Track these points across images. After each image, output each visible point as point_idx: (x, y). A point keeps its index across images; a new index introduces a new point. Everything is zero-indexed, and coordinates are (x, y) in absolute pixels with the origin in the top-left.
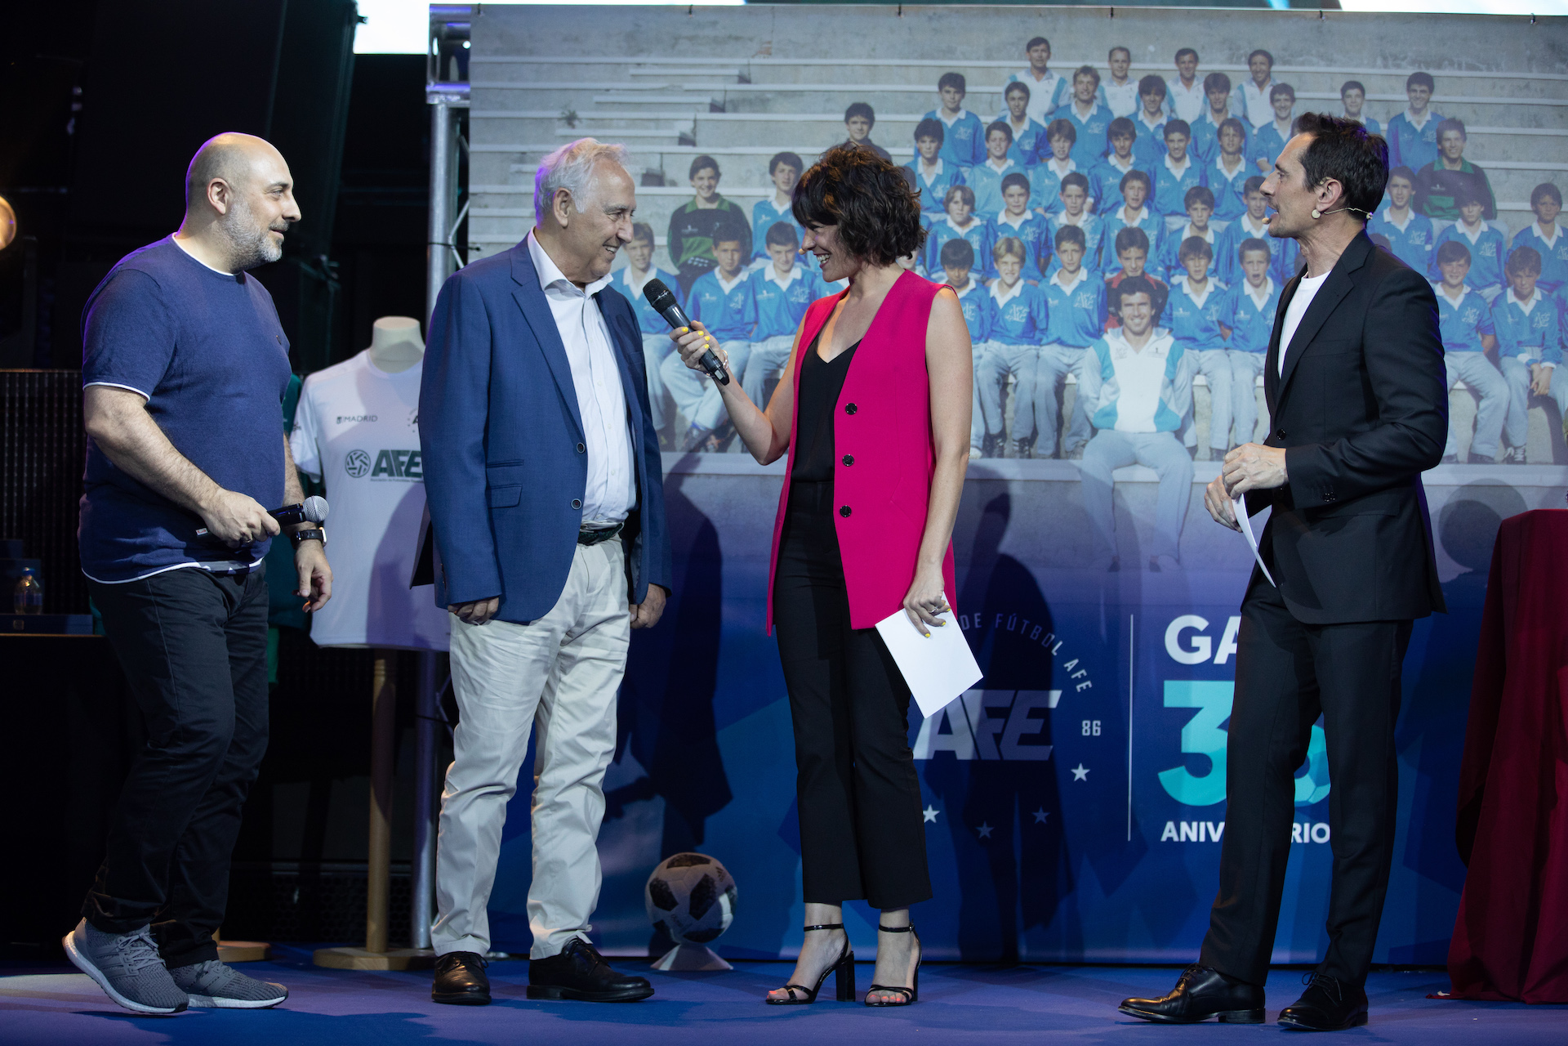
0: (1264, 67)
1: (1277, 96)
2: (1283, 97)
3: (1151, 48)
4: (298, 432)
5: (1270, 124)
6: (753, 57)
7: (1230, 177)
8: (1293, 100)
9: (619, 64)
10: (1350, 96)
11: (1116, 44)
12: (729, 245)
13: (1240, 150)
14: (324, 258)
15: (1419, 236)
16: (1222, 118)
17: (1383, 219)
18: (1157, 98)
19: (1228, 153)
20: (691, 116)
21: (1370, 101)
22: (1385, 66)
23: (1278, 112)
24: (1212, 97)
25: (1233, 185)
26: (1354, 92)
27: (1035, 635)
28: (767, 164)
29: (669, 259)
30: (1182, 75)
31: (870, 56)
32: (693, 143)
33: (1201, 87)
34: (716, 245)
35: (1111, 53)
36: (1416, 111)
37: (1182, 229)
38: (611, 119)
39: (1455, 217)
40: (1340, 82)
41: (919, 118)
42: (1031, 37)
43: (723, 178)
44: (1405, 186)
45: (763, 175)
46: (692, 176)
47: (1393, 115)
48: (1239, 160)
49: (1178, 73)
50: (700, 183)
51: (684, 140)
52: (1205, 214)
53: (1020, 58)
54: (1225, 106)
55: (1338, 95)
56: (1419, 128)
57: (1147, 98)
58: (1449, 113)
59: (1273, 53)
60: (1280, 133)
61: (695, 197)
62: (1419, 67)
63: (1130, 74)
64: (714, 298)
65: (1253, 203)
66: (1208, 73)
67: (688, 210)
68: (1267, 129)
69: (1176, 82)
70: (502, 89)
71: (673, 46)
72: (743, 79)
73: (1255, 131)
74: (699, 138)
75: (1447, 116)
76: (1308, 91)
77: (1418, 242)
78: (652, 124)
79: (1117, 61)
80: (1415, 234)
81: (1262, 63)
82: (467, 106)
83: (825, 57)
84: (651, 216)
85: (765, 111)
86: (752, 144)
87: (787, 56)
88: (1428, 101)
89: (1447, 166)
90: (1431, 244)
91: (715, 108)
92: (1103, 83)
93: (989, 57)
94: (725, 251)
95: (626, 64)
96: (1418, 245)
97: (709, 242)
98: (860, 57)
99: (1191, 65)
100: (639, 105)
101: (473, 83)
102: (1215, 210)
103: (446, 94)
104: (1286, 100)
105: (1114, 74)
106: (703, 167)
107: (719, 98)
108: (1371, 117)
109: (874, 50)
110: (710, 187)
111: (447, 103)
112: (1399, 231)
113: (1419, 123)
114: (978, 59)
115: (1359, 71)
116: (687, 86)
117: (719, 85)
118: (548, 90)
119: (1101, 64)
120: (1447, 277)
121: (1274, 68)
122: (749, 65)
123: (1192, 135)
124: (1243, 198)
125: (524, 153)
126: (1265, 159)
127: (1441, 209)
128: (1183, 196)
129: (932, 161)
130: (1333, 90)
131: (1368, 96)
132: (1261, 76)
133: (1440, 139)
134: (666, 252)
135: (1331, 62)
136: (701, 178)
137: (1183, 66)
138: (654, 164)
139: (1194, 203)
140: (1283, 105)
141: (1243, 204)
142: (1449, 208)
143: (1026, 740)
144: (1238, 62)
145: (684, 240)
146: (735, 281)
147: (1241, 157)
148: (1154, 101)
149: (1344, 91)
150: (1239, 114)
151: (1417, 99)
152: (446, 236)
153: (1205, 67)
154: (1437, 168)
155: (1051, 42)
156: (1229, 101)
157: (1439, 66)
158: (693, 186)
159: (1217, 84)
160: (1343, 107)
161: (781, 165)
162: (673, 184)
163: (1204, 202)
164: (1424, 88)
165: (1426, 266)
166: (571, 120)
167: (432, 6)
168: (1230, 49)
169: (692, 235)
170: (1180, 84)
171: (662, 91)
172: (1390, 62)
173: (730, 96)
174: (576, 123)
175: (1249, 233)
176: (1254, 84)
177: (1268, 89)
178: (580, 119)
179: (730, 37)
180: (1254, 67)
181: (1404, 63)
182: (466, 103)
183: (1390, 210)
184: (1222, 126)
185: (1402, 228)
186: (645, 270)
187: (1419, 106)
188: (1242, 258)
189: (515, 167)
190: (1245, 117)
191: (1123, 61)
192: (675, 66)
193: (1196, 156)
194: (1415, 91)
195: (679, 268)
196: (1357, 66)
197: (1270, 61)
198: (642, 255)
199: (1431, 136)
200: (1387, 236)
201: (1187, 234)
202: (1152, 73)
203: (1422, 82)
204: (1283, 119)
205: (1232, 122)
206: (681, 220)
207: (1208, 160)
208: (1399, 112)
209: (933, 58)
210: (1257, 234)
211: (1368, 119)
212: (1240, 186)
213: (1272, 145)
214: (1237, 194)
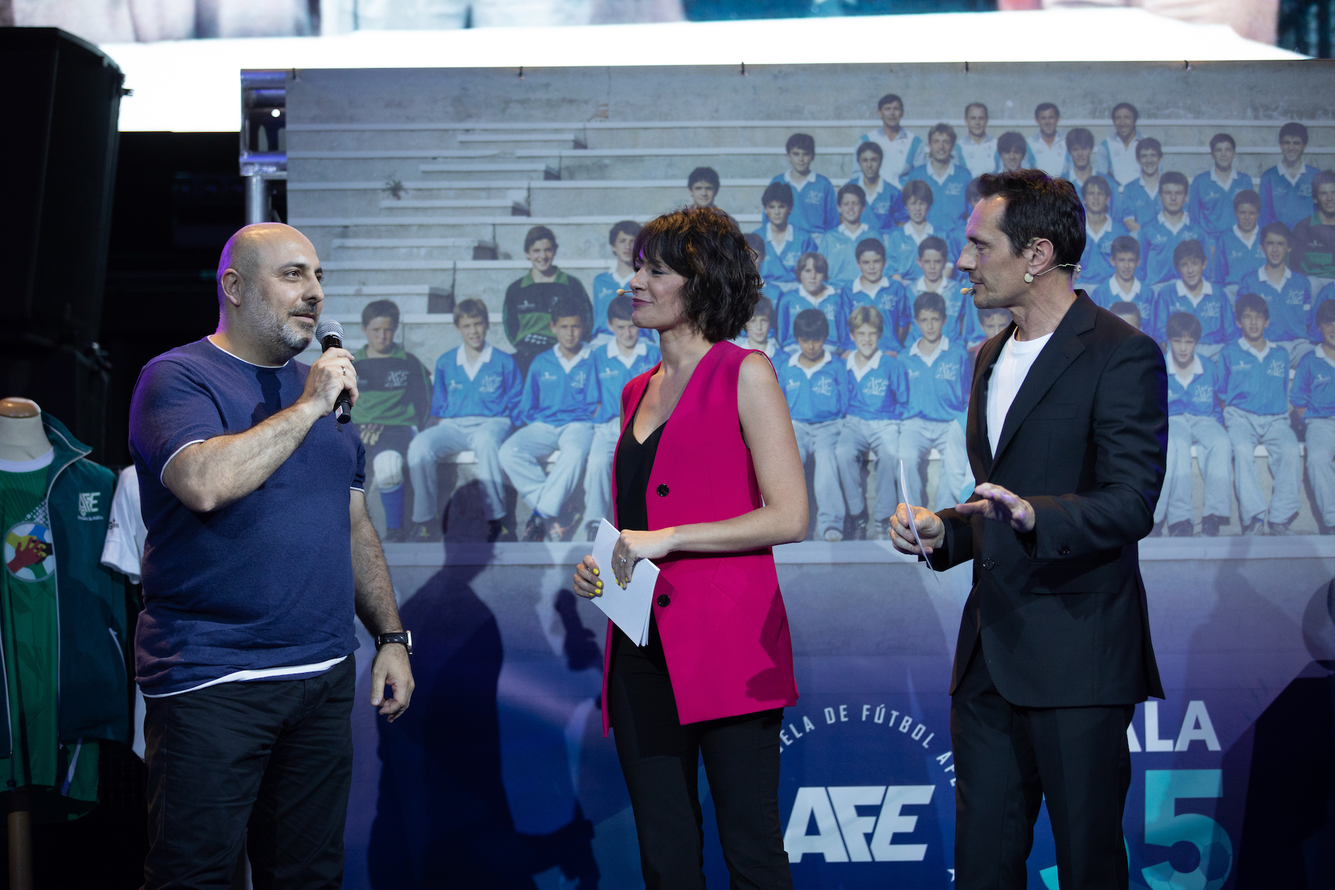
0: (1128, 122)
1: (1143, 152)
2: (1150, 152)
3: (1010, 104)
4: (115, 530)
5: (1137, 181)
6: (589, 120)
7: (1096, 238)
8: (1160, 155)
9: (446, 130)
10: (1220, 150)
11: (972, 99)
12: (569, 321)
13: (1105, 209)
14: (96, 346)
15: (1297, 295)
16: (1086, 176)
17: (1257, 278)
18: (1018, 156)
19: (1094, 213)
20: (525, 184)
22: (1256, 118)
23: (1145, 168)
24: (1075, 154)
25: (1099, 246)
26: (1224, 145)
27: (904, 727)
28: (607, 234)
29: (504, 336)
30: (1043, 132)
31: (712, 118)
32: (527, 213)
33: (1063, 143)
34: (555, 321)
35: (968, 109)
36: (1290, 164)
38: (439, 189)
40: (1209, 135)
41: (767, 182)
42: (883, 94)
43: (560, 250)
44: (1280, 243)
45: (602, 246)
46: (527, 249)
47: (1265, 168)
48: (1105, 219)
49: (1038, 129)
50: (535, 255)
51: (518, 210)
53: (871, 117)
54: (1088, 162)
55: (1207, 149)
56: (1293, 182)
57: (1007, 156)
59: (1137, 106)
60: (1148, 189)
61: (531, 270)
62: (1292, 117)
63: (988, 131)
64: (554, 378)
65: (1121, 265)
66: (1070, 129)
67: (524, 285)
68: (1134, 186)
69: (1036, 139)
70: (321, 159)
71: (504, 111)
72: (579, 145)
73: (1121, 189)
74: (533, 208)
75: (1323, 169)
76: (1175, 145)
77: (1296, 302)
78: (483, 194)
79: (974, 118)
80: (1292, 293)
81: (1126, 117)
82: (284, 178)
83: (666, 120)
84: (484, 291)
85: (603, 178)
86: (590, 214)
87: (624, 120)
88: (1302, 153)
89: (1324, 221)
90: (1309, 303)
91: (550, 175)
92: (960, 142)
93: (838, 116)
94: (565, 327)
95: (455, 130)
96: (1296, 305)
97: (547, 318)
98: (702, 119)
99: (1052, 121)
100: (468, 174)
101: (287, 153)
103: (260, 165)
104: (1152, 155)
105: (971, 132)
106: (540, 238)
107: (554, 165)
108: (1243, 171)
109: (717, 111)
110: (546, 260)
111: (262, 174)
112: (1276, 290)
113: (1293, 176)
114: (827, 118)
115: (1229, 123)
116: (521, 152)
117: (555, 152)
118: (372, 159)
119: (957, 122)
120: (1328, 338)
121: (1139, 122)
122: (585, 129)
124: (1110, 260)
125: (346, 227)
126: (1132, 218)
127: (1320, 266)
129: (781, 228)
130: (1201, 143)
131: (1239, 149)
132: (1126, 131)
133: (1315, 193)
134: (501, 330)
135: (1198, 114)
136: (537, 251)
137: (1043, 121)
138: (487, 236)
140: (1150, 161)
141: (1110, 266)
142: (1327, 265)
143: (898, 839)
144: (1101, 117)
145: (520, 316)
146: (576, 359)
147: (1108, 216)
148: (1014, 160)
149: (1213, 144)
150: (1104, 170)
151: (1291, 151)
153: (1067, 122)
154: (1313, 223)
155: (904, 100)
156: (1093, 158)
157: (1312, 116)
158: (529, 259)
159: (1080, 140)
160: (1213, 161)
161: (622, 235)
162: (507, 257)
164: (1297, 139)
165: (1305, 327)
166: (396, 190)
167: (243, 72)
168: (1093, 103)
169: (528, 311)
170: (1041, 141)
171: (492, 158)
172: (1261, 113)
173: (565, 163)
174: (402, 194)
175: (1117, 296)
176: (1118, 139)
177: (1133, 144)
178: (406, 190)
179: (564, 100)
180: (1118, 122)
181: (1275, 114)
182: (283, 175)
183: (1266, 268)
184: (1086, 184)
185: (1279, 287)
186: (480, 349)
187: (1292, 159)
189: (337, 242)
190: (1111, 175)
191: (981, 118)
192: (506, 131)
194: (1288, 142)
195: (516, 346)
196: (1226, 118)
197: (1135, 114)
198: (476, 333)
199: (1306, 190)
200: (1262, 296)
202: (1010, 130)
203: (1294, 133)
204: (1150, 175)
205: (1097, 180)
206: (517, 295)
208: (1271, 165)
209: (780, 118)
210: (1127, 298)
211: (1239, 173)
212: (1107, 246)
213: (1139, 203)
214: (1104, 255)
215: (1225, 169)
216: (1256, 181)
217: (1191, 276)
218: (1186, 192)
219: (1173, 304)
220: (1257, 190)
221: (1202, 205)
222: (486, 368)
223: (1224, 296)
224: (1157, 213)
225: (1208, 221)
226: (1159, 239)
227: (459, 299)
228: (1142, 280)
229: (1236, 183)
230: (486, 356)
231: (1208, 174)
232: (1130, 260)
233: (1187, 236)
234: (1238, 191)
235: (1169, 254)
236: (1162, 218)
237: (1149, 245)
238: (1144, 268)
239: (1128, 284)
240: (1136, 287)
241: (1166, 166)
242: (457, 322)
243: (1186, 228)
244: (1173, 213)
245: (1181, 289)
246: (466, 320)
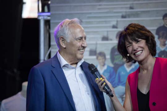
6: (134, 1)
9: (94, 5)
20: (116, 19)
29: (111, 62)
32: (117, 28)
51: (114, 27)
64: (124, 73)
67: (116, 48)
72: (131, 8)
74: (118, 26)
84: (105, 50)
91: (123, 17)
95: (96, 5)
101: (51, 12)
103: (43, 16)
107: (124, 14)
111: (44, 18)
116: (114, 11)
117: (124, 10)
122: (133, 4)
134: (109, 60)
138: (105, 34)
145: (115, 56)
152: (44, 57)
162: (111, 40)
169: (117, 55)
171: (107, 13)
173: (127, 13)
178: (83, 22)
182: (49, 18)
186: (104, 65)
198: (103, 61)
206: (114, 50)
222: (105, 71)
227: (98, 51)
230: (105, 67)
242: (97, 58)
246: (100, 58)
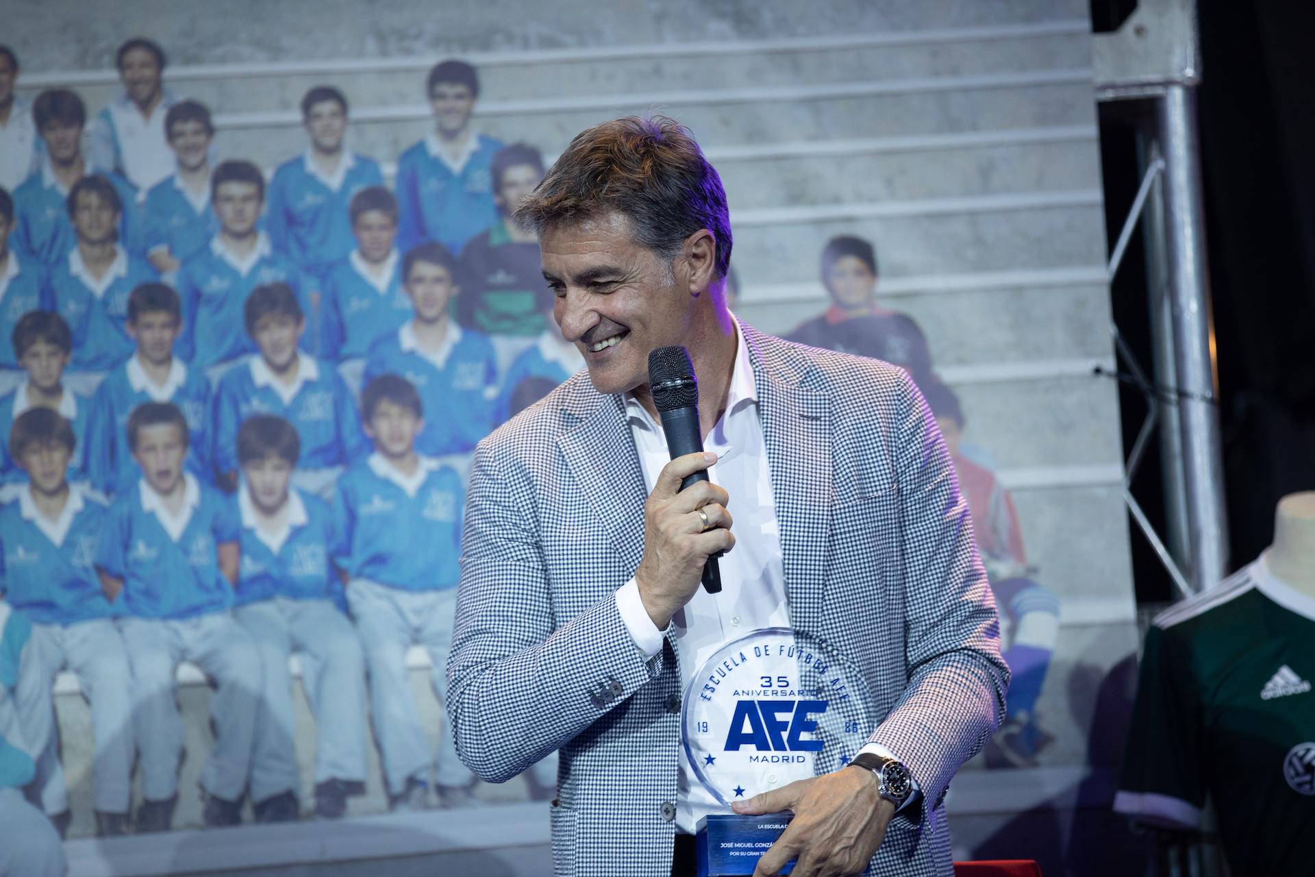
0: (148, 73)
1: (179, 127)
2: (190, 126)
5: (169, 181)
7: (99, 287)
8: (210, 131)
10: (318, 116)
13: (113, 236)
15: (471, 371)
16: (73, 177)
17: (399, 345)
19: (92, 243)
21: (359, 122)
22: (384, 53)
23: (183, 157)
24: (52, 136)
25: (105, 302)
26: (326, 108)
33: (29, 119)
36: (449, 135)
37: (11, 396)
39: (539, 331)
40: (301, 89)
44: (438, 280)
47: (405, 144)
48: (113, 255)
52: (55, 363)
54: (77, 152)
55: (296, 116)
56: (457, 166)
58: (511, 134)
59: (164, 43)
60: (190, 196)
62: (448, 50)
65: (147, 335)
66: (39, 92)
68: (163, 190)
73: (141, 197)
75: (508, 140)
76: (237, 111)
77: (470, 384)
80: (463, 368)
88: (468, 115)
89: (516, 235)
96: (471, 390)
102: (74, 353)
104: (197, 133)
108: (364, 153)
113: (456, 157)
115: (333, 67)
121: (170, 72)
123: (17, 211)
124: (127, 327)
126: (165, 248)
127: (510, 317)
128: (8, 333)
130: (285, 106)
131: (355, 113)
132: (144, 91)
133: (498, 184)
135: (277, 52)
139: (33, 342)
140: (191, 142)
141: (127, 338)
142: (525, 315)
144: (97, 65)
147: (118, 247)
149: (306, 107)
150: (107, 164)
151: (449, 111)
153: (33, 79)
154: (496, 240)
156: (85, 143)
157: (486, 45)
160: (308, 138)
163: (51, 340)
164: (461, 89)
168: (80, 41)
172: (392, 45)
175: (143, 393)
176: (132, 106)
177: (159, 114)
180: (129, 74)
181: (419, 45)
184: (75, 191)
185: (438, 357)
187: (452, 126)
188: (133, 441)
190: (119, 171)
193: (29, 252)
194: (442, 97)
196: (328, 57)
197: (160, 59)
199: (481, 180)
201: (22, 404)
203: (454, 78)
204: (194, 169)
205: (93, 183)
207: (54, 256)
208: (416, 140)
210: (162, 394)
211: (358, 158)
212: (120, 304)
213: (176, 221)
214: (115, 320)
215: (330, 151)
216: (389, 170)
217: (277, 348)
218: (260, 196)
219: (247, 400)
220: (391, 185)
221: (291, 220)
223: (339, 383)
224: (208, 238)
225: (303, 246)
226: (215, 285)
228: (189, 359)
229: (352, 175)
231: (299, 162)
232: (164, 326)
233: (268, 277)
234: (357, 188)
235: (236, 310)
236: (219, 246)
237: (197, 296)
238: (190, 338)
239: (161, 370)
240: (178, 373)
241: (222, 150)
243: (264, 262)
244: (240, 236)
245: (261, 373)
